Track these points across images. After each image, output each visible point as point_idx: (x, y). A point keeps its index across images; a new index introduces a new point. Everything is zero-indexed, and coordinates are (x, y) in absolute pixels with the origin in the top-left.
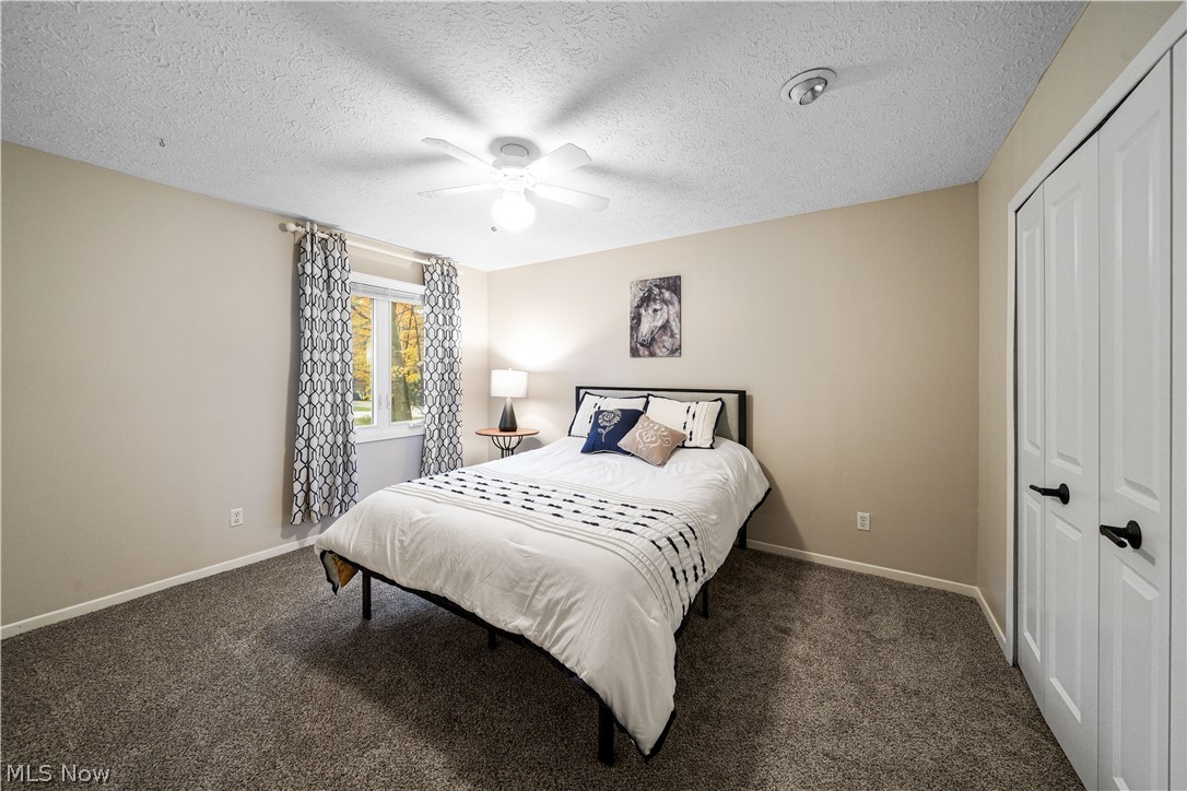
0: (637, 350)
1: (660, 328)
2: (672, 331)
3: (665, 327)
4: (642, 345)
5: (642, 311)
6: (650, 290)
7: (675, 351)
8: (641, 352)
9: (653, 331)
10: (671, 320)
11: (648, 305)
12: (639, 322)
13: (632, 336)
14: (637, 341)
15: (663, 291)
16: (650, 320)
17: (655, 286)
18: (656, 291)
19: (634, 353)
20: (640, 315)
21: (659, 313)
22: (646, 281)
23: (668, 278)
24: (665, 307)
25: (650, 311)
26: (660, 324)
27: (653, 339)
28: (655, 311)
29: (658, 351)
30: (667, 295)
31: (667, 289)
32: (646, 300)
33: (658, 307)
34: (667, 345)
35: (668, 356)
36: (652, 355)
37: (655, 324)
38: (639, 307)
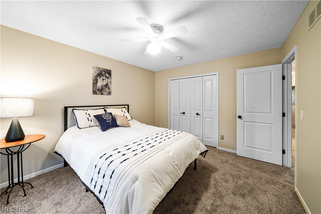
0: (96, 92)
1: (105, 85)
2: (109, 87)
3: (107, 85)
4: (98, 90)
5: (98, 78)
6: (101, 72)
7: (109, 93)
8: (98, 93)
9: (102, 86)
10: (109, 83)
11: (100, 77)
12: (97, 82)
13: (93, 87)
14: (96, 88)
15: (106, 73)
16: (101, 82)
17: (103, 71)
18: (104, 73)
19: (95, 93)
20: (97, 79)
21: (104, 80)
22: (100, 68)
23: (108, 70)
24: (107, 79)
25: (101, 79)
26: (105, 84)
27: (102, 89)
28: (103, 79)
29: (104, 93)
30: (107, 75)
31: (107, 73)
32: (100, 75)
33: (104, 78)
34: (107, 91)
35: (107, 95)
36: (102, 94)
37: (103, 84)
38: (97, 76)
